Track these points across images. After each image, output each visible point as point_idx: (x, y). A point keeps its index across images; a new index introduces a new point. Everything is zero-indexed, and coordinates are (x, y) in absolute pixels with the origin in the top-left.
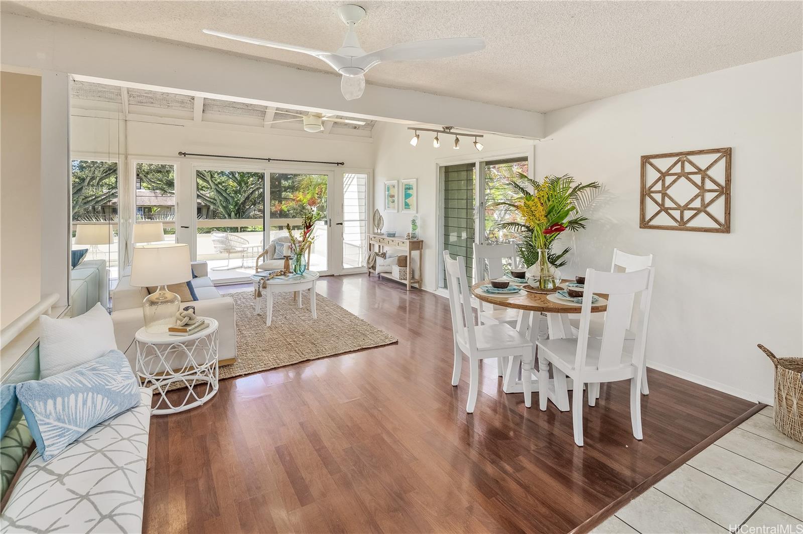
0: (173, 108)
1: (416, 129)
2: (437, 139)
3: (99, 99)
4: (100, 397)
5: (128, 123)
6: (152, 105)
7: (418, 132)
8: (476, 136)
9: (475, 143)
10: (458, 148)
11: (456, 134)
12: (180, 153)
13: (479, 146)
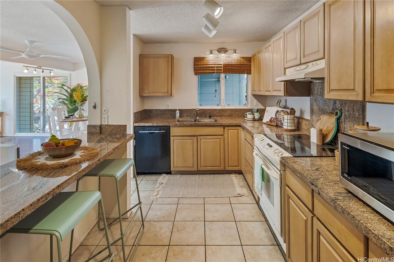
1: (27, 67)
2: (35, 70)
7: (28, 68)
8: (50, 70)
9: (50, 72)
10: (43, 74)
11: (43, 69)
13: (52, 74)
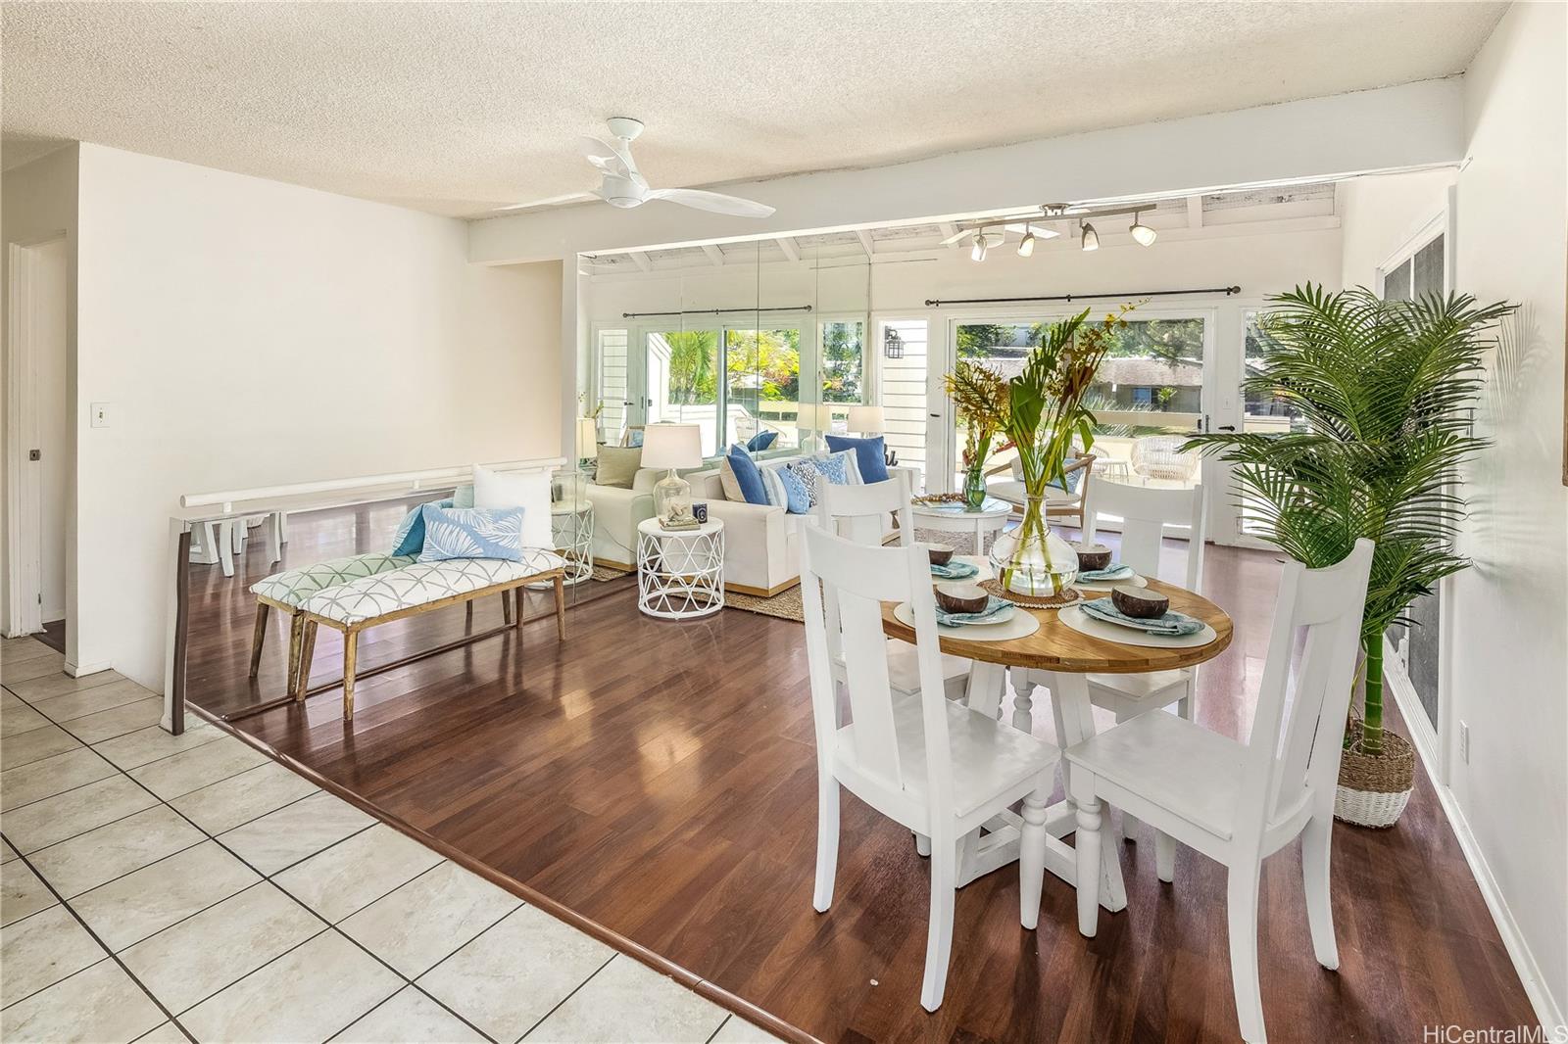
0: (924, 234)
3: (840, 242)
4: (465, 534)
5: (873, 267)
6: (897, 236)
12: (928, 303)
